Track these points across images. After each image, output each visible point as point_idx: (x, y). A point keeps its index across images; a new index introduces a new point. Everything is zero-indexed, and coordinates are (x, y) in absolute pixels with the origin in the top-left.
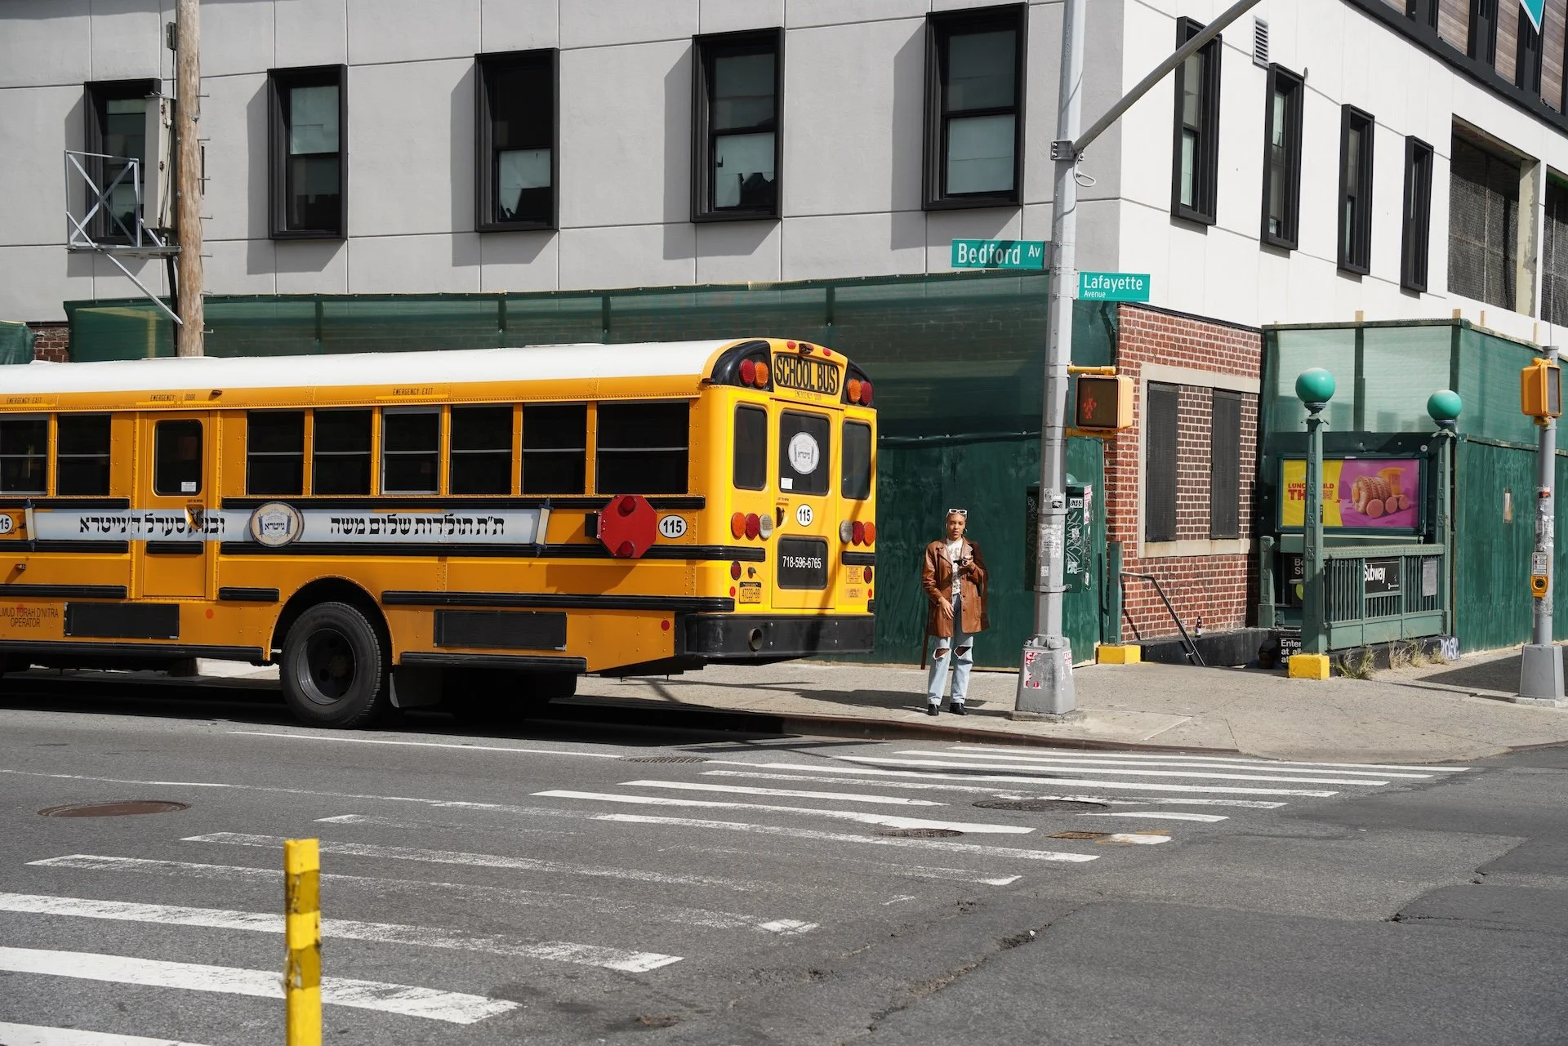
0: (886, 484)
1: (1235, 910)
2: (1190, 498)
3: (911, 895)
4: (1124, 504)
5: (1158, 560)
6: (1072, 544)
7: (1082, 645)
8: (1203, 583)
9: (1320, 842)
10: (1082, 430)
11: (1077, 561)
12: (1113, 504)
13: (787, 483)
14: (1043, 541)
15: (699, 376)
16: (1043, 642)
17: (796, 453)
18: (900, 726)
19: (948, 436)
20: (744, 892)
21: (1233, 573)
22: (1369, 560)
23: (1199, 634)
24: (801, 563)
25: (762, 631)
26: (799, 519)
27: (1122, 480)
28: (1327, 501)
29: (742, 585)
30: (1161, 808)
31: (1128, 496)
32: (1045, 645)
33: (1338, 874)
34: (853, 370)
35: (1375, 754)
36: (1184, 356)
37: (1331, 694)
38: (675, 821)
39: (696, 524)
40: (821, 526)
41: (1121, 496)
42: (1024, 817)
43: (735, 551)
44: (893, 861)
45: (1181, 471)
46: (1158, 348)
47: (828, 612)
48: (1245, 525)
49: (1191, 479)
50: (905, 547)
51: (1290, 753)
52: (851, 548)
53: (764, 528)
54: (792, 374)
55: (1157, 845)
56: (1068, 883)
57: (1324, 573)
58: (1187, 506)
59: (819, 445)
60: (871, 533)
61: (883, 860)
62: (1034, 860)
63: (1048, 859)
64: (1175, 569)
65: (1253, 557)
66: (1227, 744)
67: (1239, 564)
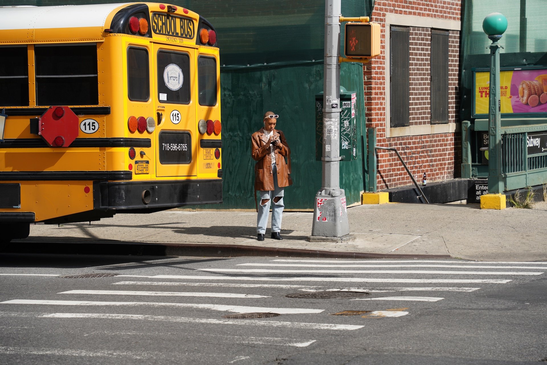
0: (227, 96)
1: (448, 357)
2: (418, 99)
3: (247, 355)
4: (377, 104)
5: (398, 138)
6: (344, 131)
7: (352, 193)
8: (427, 151)
9: (501, 312)
10: (349, 58)
11: (348, 141)
12: (370, 104)
13: (164, 97)
14: (326, 129)
15: (102, 28)
16: (328, 192)
17: (168, 77)
18: (240, 248)
19: (265, 64)
20: (140, 359)
21: (446, 145)
22: (529, 133)
23: (425, 184)
24: (175, 147)
25: (151, 192)
26: (172, 120)
27: (375, 89)
28: (504, 97)
29: (136, 162)
30: (402, 294)
31: (379, 99)
32: (329, 194)
33: (512, 332)
34: (203, 23)
35: (534, 255)
36: (412, 8)
37: (507, 219)
38: (95, 315)
39: (105, 124)
40: (186, 125)
41: (375, 99)
42: (318, 303)
43: (131, 141)
44: (236, 334)
45: (412, 82)
46: (396, 4)
47: (193, 178)
48: (452, 114)
49: (418, 87)
50: (241, 135)
51: (482, 256)
52: (206, 137)
53: (149, 126)
54: (164, 26)
55: (400, 318)
56: (345, 343)
57: (502, 143)
58: (416, 104)
59: (183, 72)
60: (218, 127)
61: (230, 334)
62: (324, 330)
63: (333, 329)
64: (409, 143)
65: (458, 134)
66: (443, 252)
67: (449, 139)
